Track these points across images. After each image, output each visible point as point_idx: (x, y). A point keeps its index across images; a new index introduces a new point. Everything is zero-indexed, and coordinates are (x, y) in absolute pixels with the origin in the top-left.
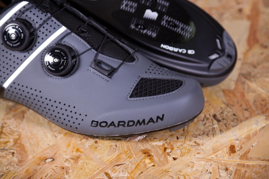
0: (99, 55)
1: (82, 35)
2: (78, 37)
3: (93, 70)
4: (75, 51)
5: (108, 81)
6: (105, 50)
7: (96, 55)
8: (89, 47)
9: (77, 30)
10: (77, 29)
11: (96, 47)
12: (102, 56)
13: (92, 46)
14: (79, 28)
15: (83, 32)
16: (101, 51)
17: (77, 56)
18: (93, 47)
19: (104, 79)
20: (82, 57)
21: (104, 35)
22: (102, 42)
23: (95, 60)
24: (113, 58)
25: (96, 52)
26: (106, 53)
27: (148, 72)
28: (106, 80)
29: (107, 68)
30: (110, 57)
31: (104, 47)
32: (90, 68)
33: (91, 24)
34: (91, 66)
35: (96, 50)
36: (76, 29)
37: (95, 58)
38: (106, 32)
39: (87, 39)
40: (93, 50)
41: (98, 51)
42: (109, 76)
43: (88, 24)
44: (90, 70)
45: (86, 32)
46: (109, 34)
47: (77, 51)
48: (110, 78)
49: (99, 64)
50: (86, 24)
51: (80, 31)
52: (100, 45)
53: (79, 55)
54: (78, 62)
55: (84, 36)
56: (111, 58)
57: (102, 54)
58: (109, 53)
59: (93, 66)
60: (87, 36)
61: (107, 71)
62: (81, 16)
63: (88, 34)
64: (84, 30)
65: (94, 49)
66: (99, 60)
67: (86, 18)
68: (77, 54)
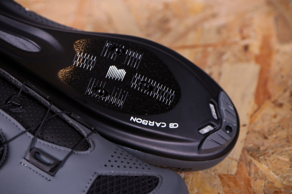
0: (37, 141)
1: (14, 110)
2: (6, 115)
3: (27, 164)
4: (2, 136)
5: (50, 180)
6: (46, 133)
7: (33, 141)
8: (23, 129)
9: (6, 104)
10: (7, 101)
11: (33, 129)
12: (42, 142)
13: (26, 129)
14: (9, 100)
15: (14, 106)
16: (41, 134)
17: (4, 143)
18: (28, 128)
19: (44, 177)
20: (12, 144)
21: (46, 108)
22: (42, 120)
23: (31, 150)
24: (58, 145)
25: (32, 136)
26: (48, 137)
27: (109, 164)
28: (47, 179)
29: (48, 161)
30: (53, 143)
31: (45, 128)
32: (24, 161)
33: (27, 92)
34: (25, 158)
35: (33, 134)
36: (4, 102)
37: (31, 146)
38: (49, 103)
39: (21, 116)
40: (28, 134)
41: (36, 135)
42: (51, 173)
43: (23, 92)
44: (24, 164)
45: (19, 106)
46: (53, 107)
47: (4, 136)
48: (53, 176)
49: (37, 155)
50: (20, 92)
51: (11, 105)
52: (39, 125)
53: (7, 142)
54: (6, 152)
55: (16, 111)
56: (54, 146)
57: (42, 139)
58: (53, 137)
59: (28, 157)
60: (21, 111)
61: (48, 165)
62: (13, 81)
63: (22, 108)
64: (16, 104)
65: (30, 131)
66: (37, 149)
67: (20, 84)
68: (4, 141)
